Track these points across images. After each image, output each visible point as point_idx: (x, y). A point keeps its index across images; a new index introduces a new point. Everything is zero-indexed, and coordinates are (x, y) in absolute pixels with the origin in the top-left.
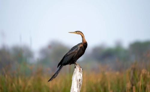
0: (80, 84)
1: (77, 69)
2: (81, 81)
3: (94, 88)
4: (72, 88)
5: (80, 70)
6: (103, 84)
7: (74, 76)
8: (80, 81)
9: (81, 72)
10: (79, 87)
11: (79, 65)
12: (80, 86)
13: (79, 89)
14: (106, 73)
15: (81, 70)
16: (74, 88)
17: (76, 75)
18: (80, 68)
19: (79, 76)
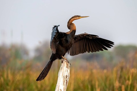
0: (67, 81)
1: (64, 63)
2: (68, 77)
3: (81, 85)
4: (58, 85)
5: (67, 65)
6: (90, 81)
7: (61, 72)
8: (66, 77)
9: (68, 67)
10: (65, 84)
11: (66, 60)
12: (67, 83)
13: (65, 87)
14: (94, 71)
15: (69, 65)
16: (60, 85)
17: (62, 70)
18: (68, 63)
19: (66, 72)
